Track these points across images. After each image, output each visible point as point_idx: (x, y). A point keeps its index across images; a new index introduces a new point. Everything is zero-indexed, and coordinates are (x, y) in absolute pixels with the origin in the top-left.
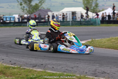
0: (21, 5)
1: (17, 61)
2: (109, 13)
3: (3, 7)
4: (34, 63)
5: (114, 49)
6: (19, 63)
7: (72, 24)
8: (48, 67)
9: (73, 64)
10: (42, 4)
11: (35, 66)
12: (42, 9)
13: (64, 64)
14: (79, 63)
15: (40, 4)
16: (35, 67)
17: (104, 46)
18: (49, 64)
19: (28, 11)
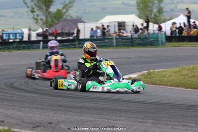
0: (33, 12)
1: (8, 116)
2: (180, 24)
3: (5, 16)
4: (38, 120)
5: (186, 88)
6: (10, 120)
7: (116, 43)
8: (61, 127)
9: (106, 120)
10: (67, 10)
11: (38, 126)
12: (68, 18)
13: (90, 121)
14: (117, 118)
15: (64, 10)
16: (37, 129)
17: (169, 83)
18: (63, 122)
19: (45, 22)
